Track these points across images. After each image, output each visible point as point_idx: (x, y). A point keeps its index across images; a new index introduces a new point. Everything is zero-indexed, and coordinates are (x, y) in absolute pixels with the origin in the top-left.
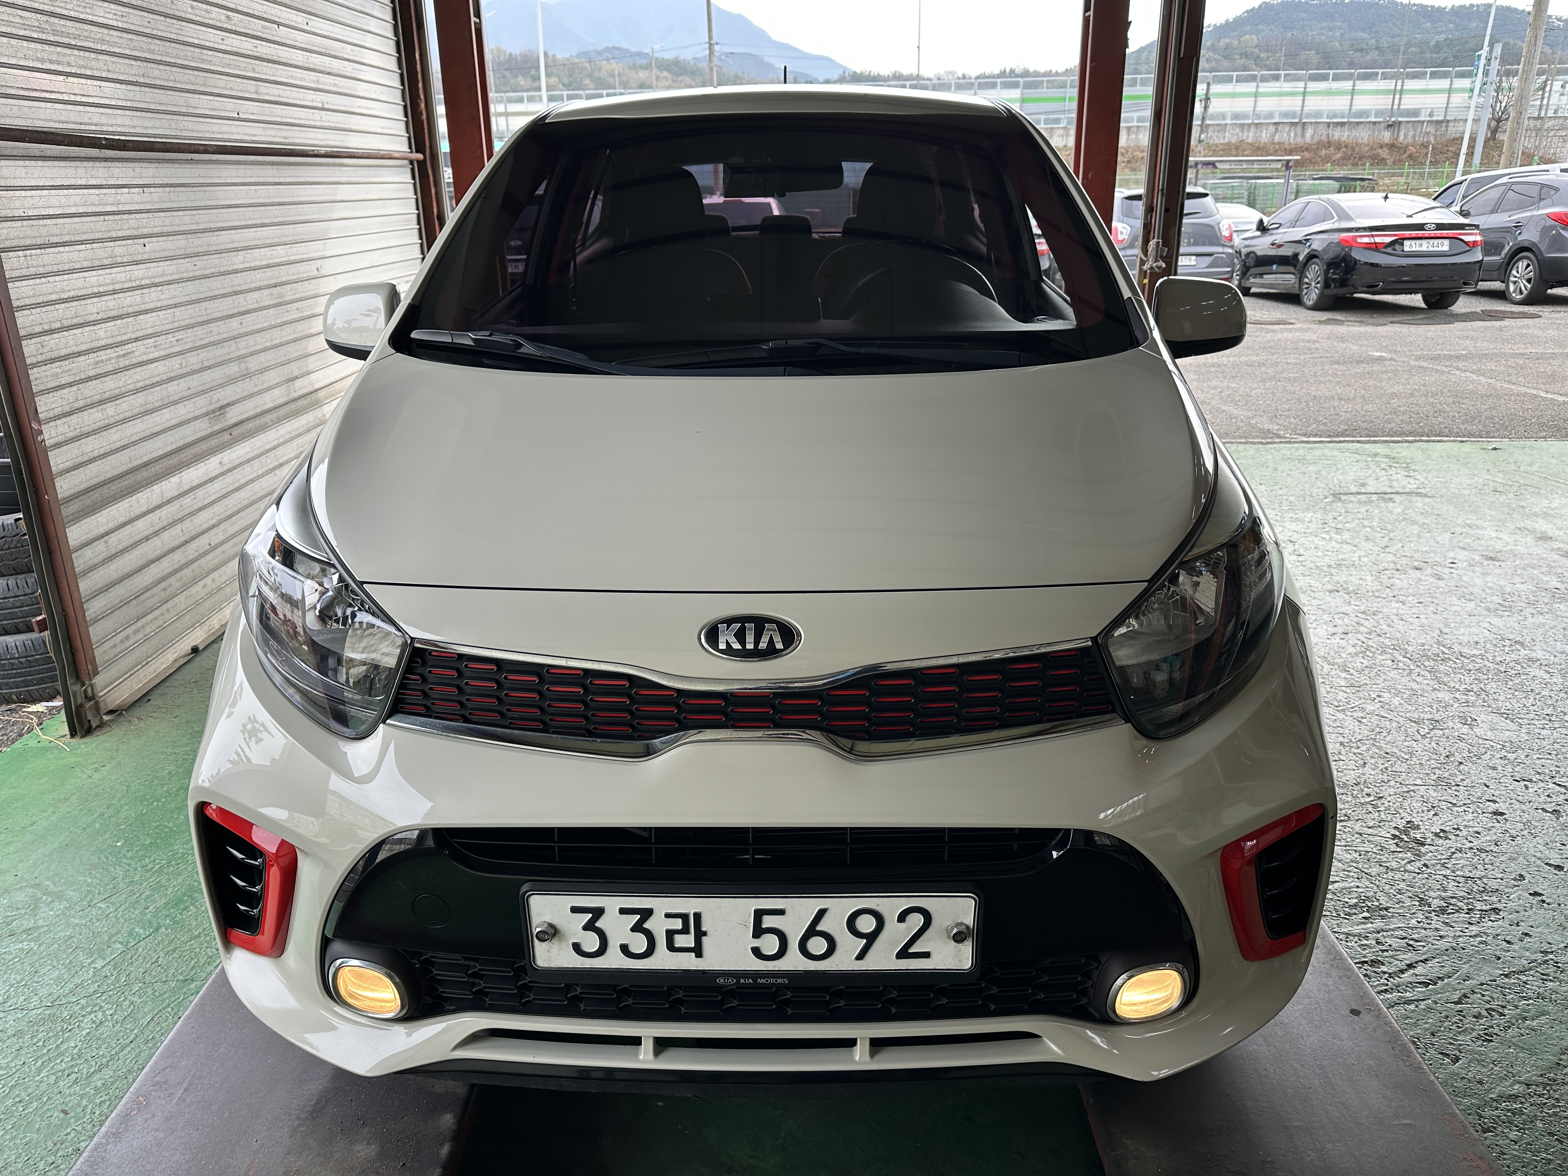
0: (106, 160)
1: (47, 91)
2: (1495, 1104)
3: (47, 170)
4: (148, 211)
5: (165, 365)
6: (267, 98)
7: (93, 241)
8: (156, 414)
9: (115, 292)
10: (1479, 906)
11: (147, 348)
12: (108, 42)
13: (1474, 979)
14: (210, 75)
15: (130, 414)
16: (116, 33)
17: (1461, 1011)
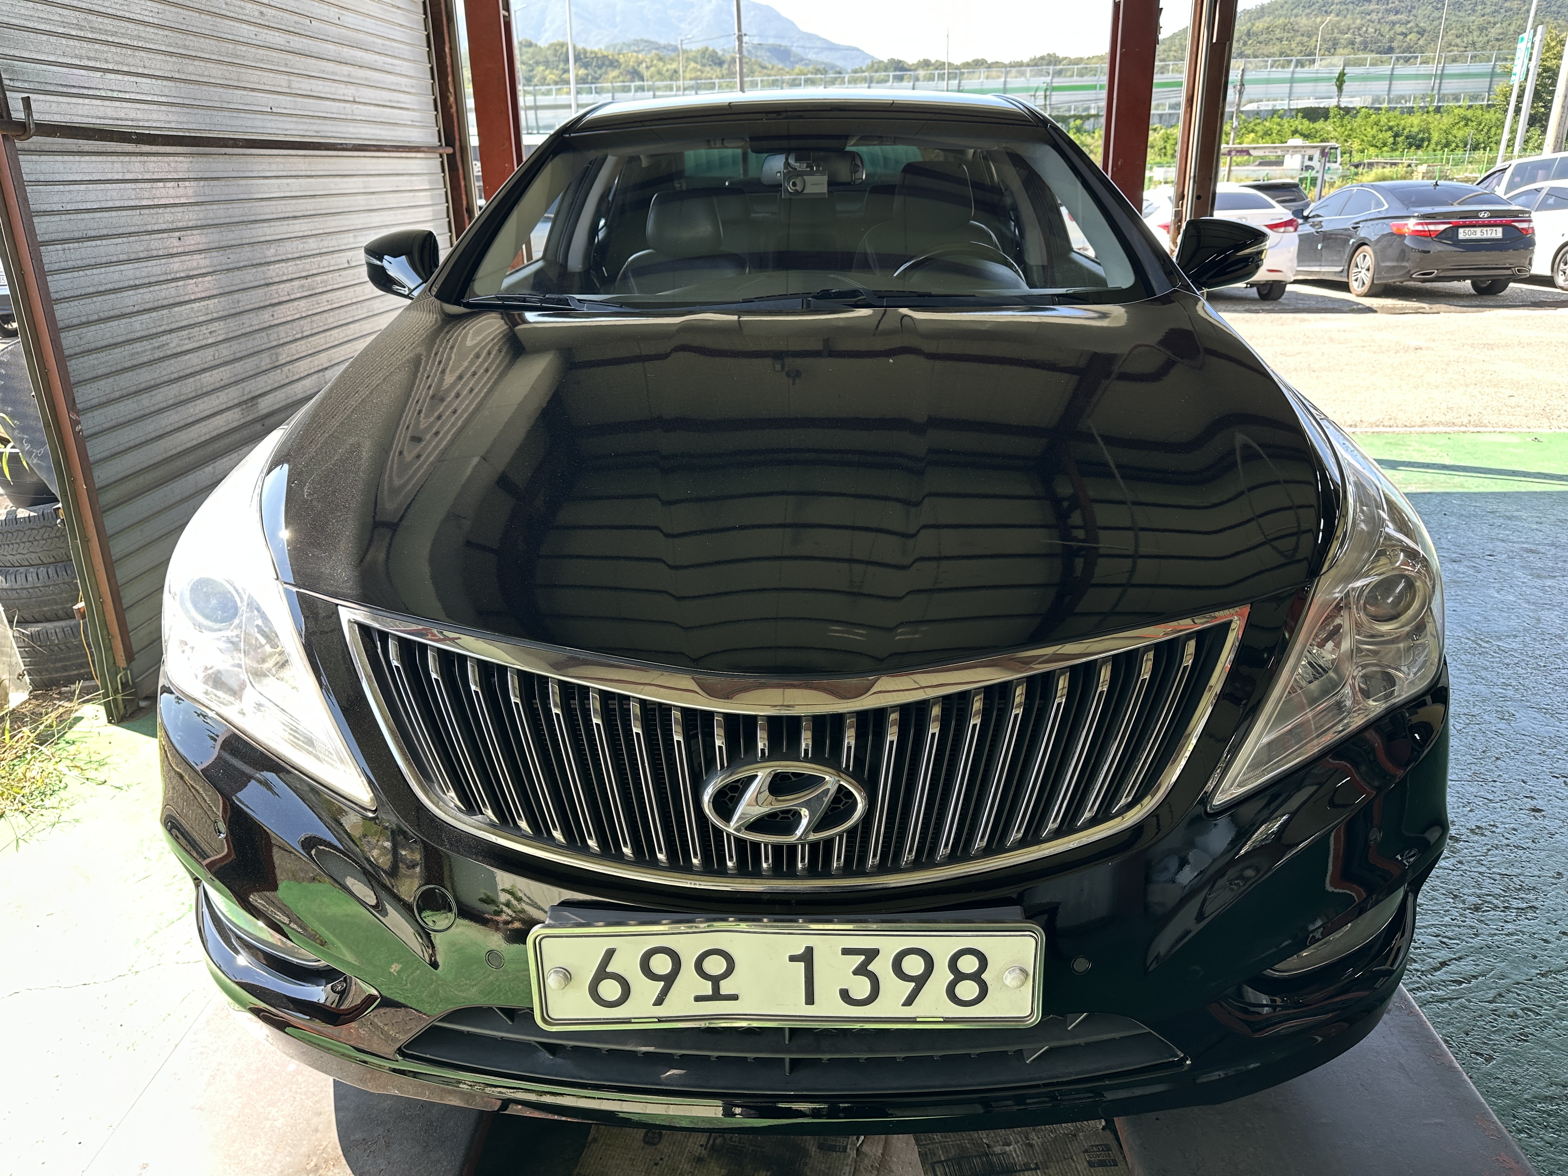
0: (142, 154)
1: (85, 88)
2: (1529, 1105)
3: (83, 165)
4: (183, 205)
5: (198, 357)
6: (300, 92)
7: (130, 234)
8: (190, 405)
9: (150, 283)
10: (1515, 904)
11: (182, 340)
12: (144, 38)
13: (1508, 978)
14: (243, 70)
15: (165, 405)
16: (152, 30)
17: (1496, 1010)
